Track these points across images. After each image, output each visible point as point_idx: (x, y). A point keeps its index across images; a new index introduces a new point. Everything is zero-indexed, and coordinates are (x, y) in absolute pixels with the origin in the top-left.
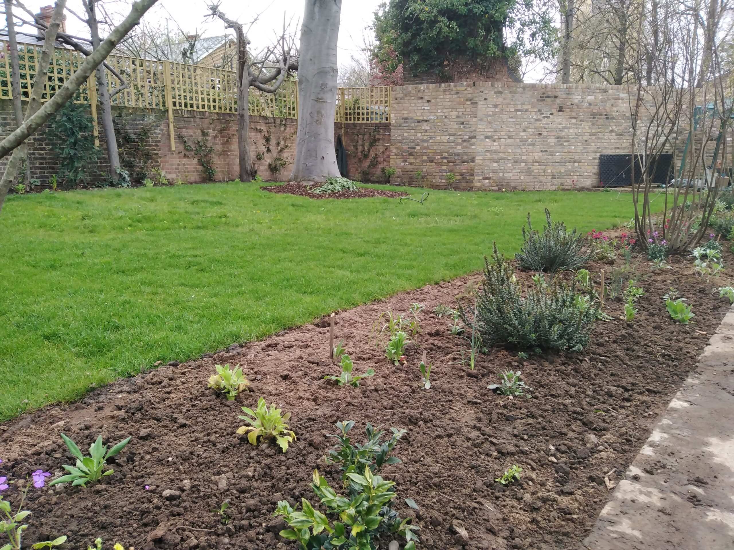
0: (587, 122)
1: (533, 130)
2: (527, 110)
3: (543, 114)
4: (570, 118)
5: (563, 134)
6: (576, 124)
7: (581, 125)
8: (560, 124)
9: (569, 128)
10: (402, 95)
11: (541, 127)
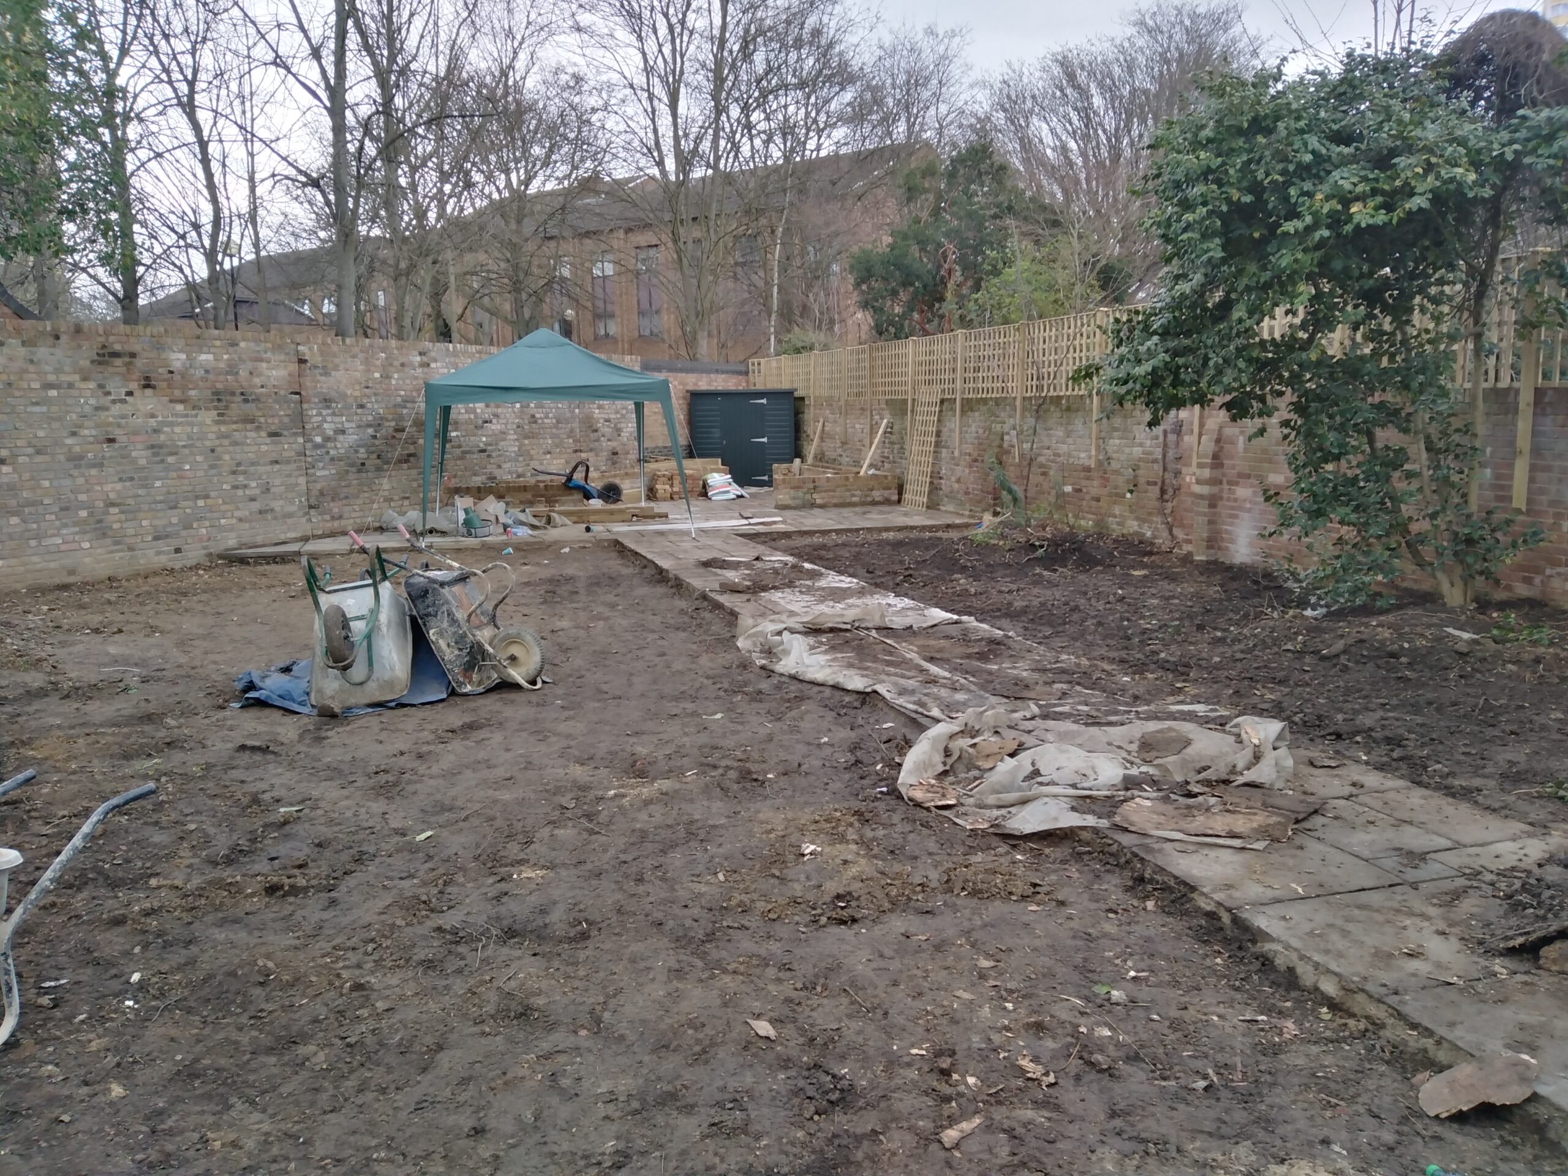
0: (207, 409)
1: (94, 432)
2: (71, 386)
3: (108, 393)
4: (171, 401)
5: (162, 437)
6: (186, 416)
7: (196, 416)
8: (153, 416)
9: (172, 424)
11: (110, 424)
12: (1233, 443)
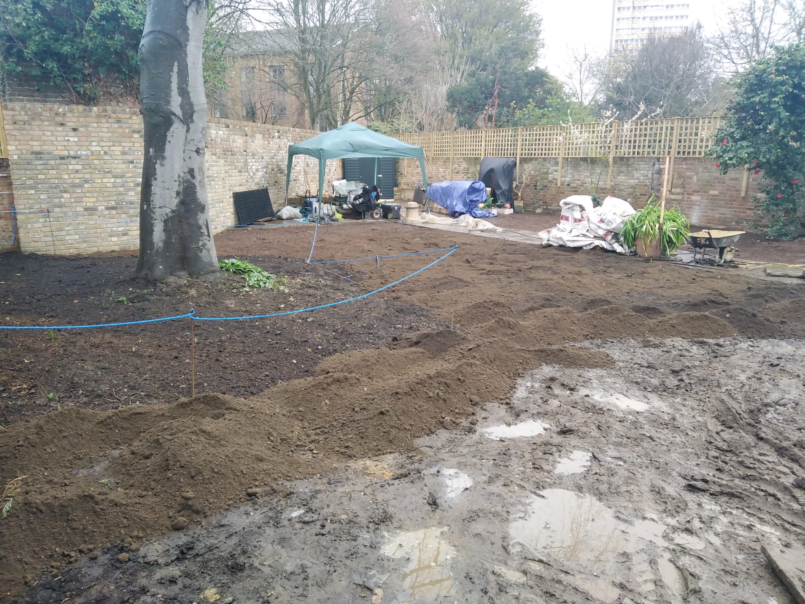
0: (222, 158)
6: (216, 162)
7: (219, 162)
10: (26, 118)
12: (690, 178)
